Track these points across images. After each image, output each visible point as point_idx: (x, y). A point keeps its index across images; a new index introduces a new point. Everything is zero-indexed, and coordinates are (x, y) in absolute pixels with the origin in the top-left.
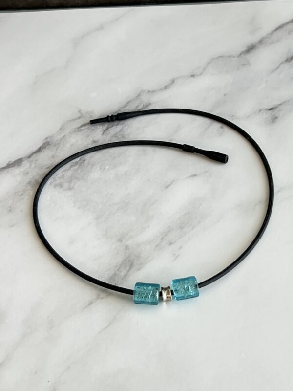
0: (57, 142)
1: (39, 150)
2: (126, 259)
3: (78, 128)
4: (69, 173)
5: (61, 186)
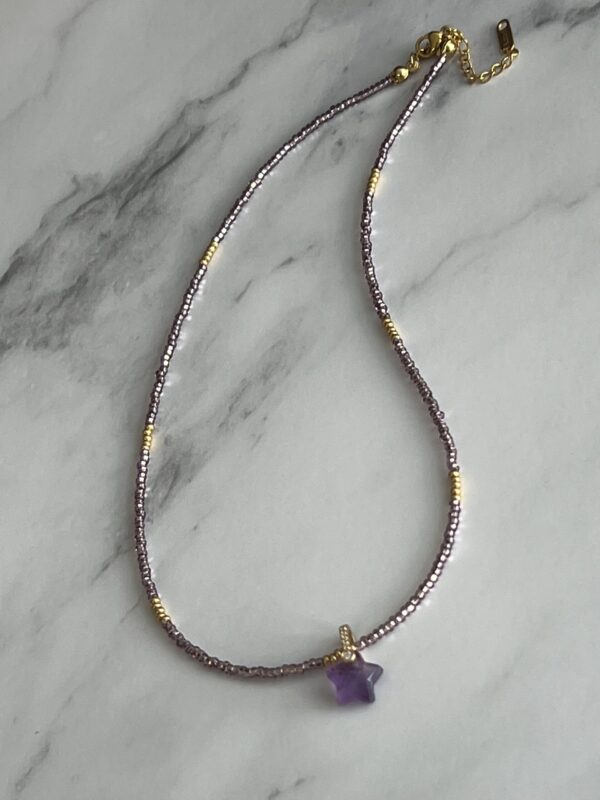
0: (37, 255)
2: (167, 464)
3: (73, 215)
4: (59, 315)
5: (45, 343)
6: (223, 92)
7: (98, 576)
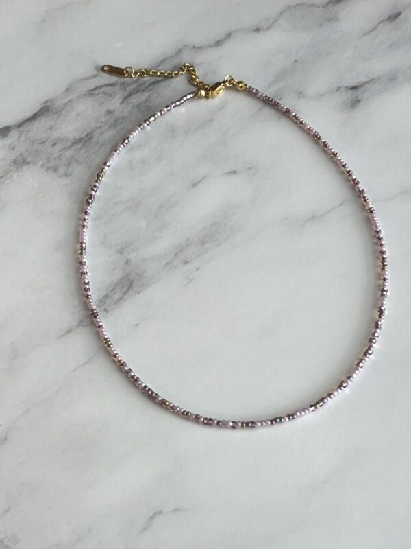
0: (60, 108)
1: (34, 117)
2: (125, 277)
3: (91, 91)
4: (69, 153)
5: (55, 169)
6: (210, 46)
7: (63, 336)
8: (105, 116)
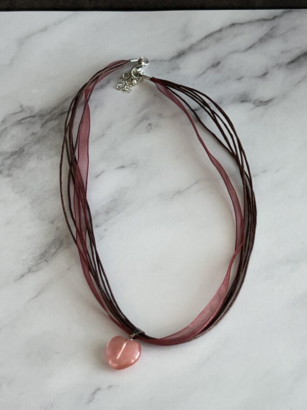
2: (57, 238)
3: (20, 121)
4: (9, 162)
7: (18, 279)
8: (31, 137)
